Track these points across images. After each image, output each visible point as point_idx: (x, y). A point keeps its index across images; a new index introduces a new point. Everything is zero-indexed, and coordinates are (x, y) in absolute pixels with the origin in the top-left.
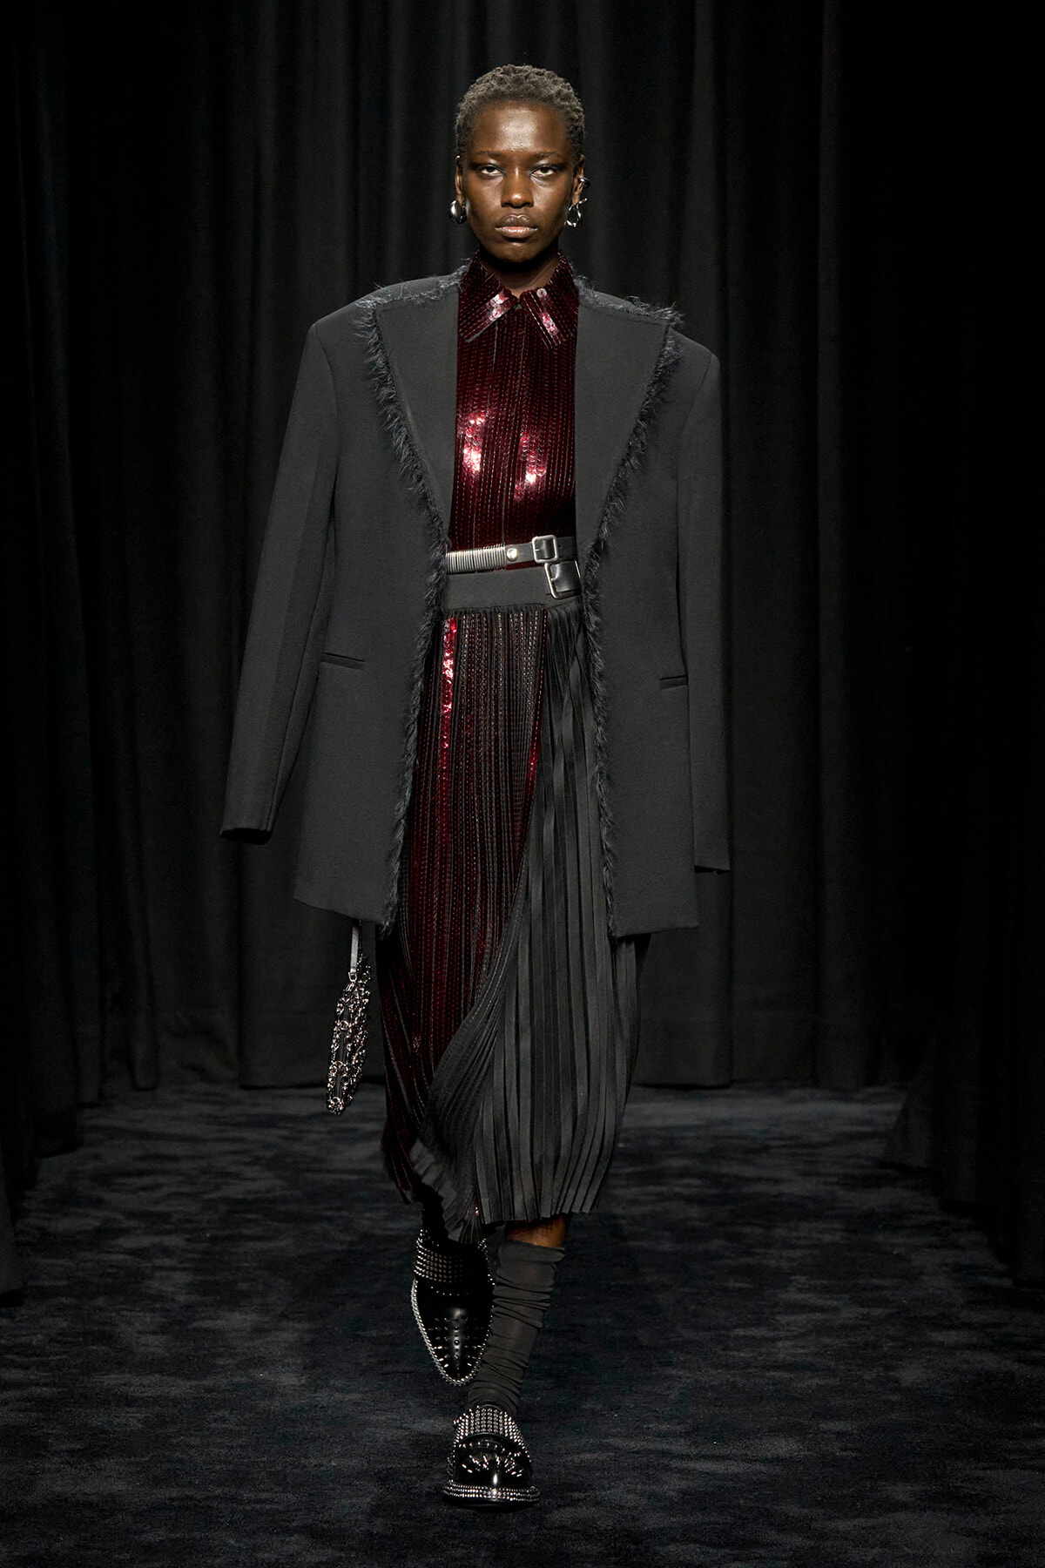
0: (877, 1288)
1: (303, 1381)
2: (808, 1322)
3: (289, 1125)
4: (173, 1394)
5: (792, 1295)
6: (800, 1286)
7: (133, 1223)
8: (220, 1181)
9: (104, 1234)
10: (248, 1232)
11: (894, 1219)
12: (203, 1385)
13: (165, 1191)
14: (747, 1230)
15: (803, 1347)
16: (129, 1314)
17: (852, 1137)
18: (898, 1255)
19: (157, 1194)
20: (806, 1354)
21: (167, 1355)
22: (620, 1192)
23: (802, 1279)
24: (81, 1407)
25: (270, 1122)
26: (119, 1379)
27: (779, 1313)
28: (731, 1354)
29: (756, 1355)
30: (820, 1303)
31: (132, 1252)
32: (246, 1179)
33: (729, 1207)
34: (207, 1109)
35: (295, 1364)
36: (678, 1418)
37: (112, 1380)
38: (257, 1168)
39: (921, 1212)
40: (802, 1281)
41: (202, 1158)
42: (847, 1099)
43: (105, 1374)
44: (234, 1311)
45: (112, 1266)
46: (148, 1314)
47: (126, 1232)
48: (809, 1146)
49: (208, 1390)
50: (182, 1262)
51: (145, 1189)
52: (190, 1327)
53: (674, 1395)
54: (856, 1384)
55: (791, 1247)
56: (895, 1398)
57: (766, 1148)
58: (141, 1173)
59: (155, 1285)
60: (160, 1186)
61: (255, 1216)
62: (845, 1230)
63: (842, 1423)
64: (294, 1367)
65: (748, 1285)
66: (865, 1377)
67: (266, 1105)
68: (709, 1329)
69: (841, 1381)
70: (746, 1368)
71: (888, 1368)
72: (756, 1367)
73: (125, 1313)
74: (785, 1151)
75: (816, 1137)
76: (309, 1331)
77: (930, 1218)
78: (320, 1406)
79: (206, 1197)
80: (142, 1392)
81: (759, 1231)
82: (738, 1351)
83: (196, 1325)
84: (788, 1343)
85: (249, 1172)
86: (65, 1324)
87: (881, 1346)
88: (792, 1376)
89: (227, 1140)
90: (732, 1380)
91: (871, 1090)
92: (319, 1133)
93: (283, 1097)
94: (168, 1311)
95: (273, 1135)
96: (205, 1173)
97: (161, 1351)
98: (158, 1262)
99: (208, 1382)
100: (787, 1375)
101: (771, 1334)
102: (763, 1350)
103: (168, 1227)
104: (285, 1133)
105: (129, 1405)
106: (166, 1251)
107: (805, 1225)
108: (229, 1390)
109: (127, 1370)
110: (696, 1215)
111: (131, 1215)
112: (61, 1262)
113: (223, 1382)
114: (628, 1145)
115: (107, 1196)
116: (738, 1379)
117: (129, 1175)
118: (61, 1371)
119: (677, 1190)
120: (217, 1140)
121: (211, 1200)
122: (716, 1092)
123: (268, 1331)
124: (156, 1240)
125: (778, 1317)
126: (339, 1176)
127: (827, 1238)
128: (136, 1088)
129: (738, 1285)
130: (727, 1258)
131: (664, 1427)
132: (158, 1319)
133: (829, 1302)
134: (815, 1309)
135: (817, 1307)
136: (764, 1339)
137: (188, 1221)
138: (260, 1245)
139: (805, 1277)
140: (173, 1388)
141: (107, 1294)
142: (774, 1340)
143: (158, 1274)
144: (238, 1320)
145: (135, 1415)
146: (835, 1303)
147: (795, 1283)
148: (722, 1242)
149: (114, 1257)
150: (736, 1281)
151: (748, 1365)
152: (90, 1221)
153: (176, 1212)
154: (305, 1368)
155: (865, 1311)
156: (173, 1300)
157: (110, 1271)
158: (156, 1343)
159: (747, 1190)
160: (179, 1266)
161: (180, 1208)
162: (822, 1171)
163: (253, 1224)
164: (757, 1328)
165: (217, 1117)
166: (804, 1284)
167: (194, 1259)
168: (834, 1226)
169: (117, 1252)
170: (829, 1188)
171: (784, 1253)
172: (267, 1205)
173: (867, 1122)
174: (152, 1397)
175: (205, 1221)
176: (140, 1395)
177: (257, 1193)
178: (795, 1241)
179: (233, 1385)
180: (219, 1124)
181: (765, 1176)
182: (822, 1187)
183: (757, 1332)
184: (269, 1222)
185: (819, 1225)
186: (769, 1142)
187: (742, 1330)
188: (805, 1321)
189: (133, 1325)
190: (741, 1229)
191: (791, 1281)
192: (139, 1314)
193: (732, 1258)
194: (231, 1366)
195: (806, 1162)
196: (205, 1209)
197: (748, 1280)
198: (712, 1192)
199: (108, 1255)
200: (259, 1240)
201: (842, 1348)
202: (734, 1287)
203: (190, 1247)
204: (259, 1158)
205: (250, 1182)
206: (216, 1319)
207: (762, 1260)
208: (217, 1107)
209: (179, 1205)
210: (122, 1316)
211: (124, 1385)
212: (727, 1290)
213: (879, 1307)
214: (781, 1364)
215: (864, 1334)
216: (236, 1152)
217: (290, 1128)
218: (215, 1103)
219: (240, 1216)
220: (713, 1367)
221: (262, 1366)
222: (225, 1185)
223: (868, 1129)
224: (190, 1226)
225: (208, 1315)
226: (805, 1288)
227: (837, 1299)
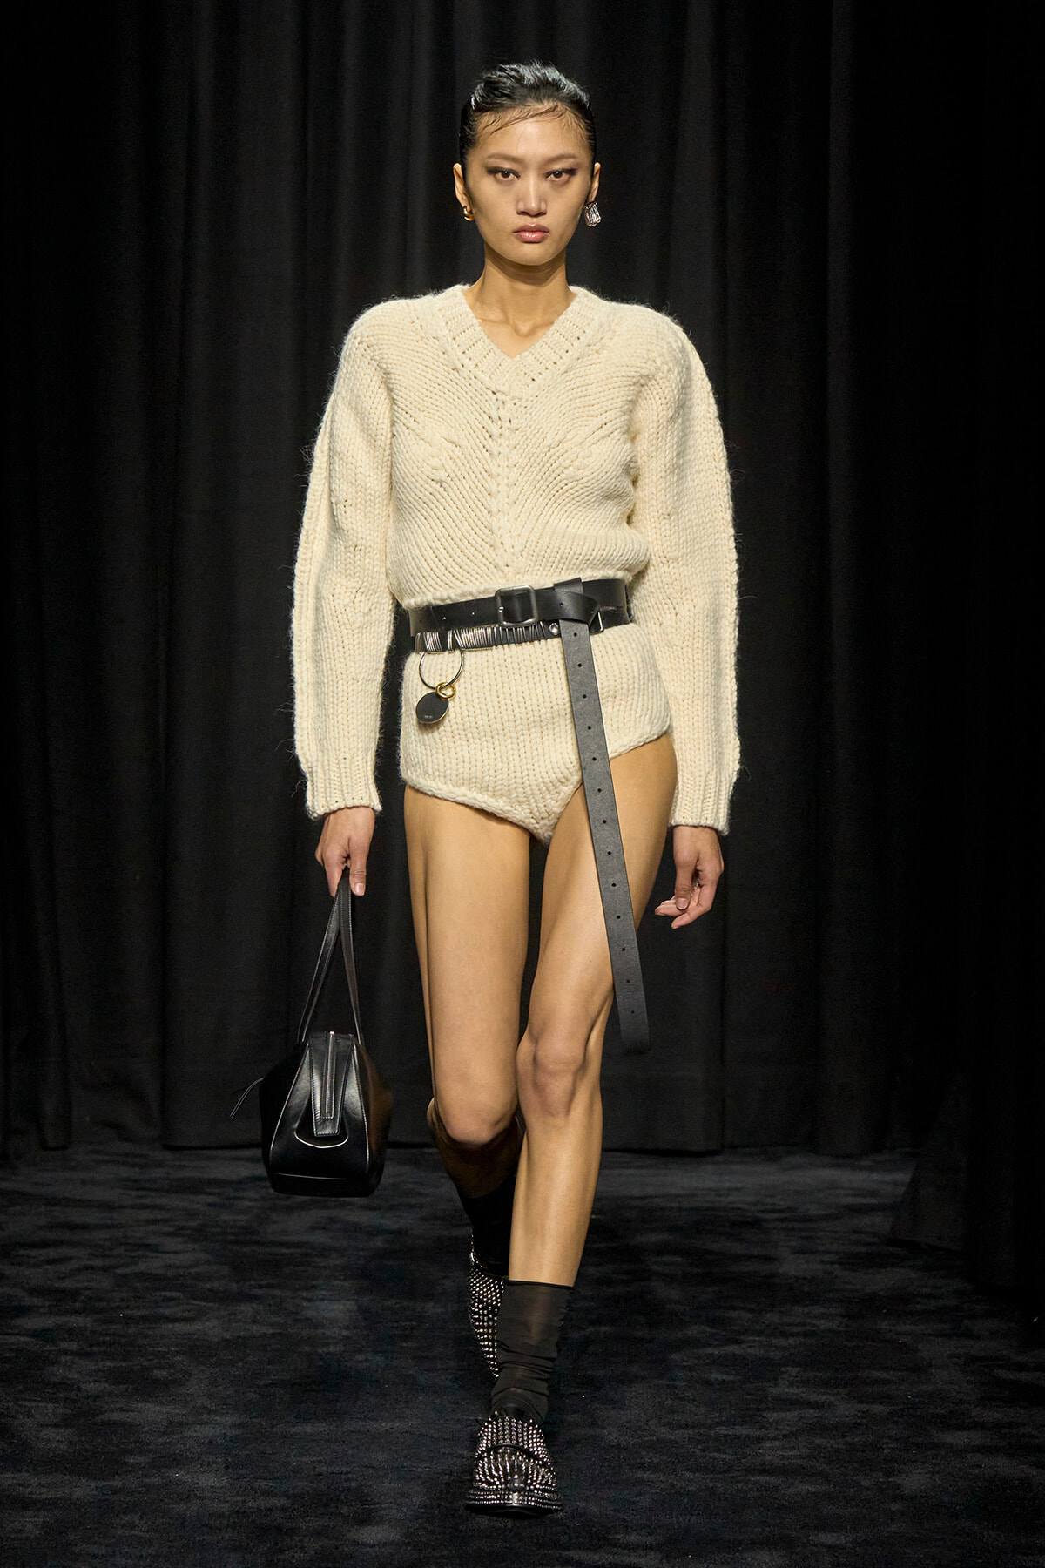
0: (877, 1382)
1: (224, 1483)
2: (799, 1420)
3: (217, 1191)
4: (75, 1496)
5: (782, 1389)
6: (792, 1378)
7: (36, 1301)
8: (136, 1253)
9: (6, 1312)
10: (167, 1312)
11: (899, 1303)
12: (111, 1486)
13: (74, 1264)
14: (734, 1314)
15: (794, 1448)
16: (27, 1404)
17: (854, 1210)
18: (904, 1344)
19: (64, 1268)
20: (796, 1456)
21: (70, 1450)
23: (794, 1371)
25: (195, 1187)
26: (15, 1478)
27: (768, 1409)
28: (711, 1455)
29: (739, 1457)
30: (813, 1397)
31: (35, 1334)
32: (163, 1252)
33: (712, 1288)
34: (124, 1172)
35: (214, 1462)
36: (649, 1527)
37: (7, 1479)
38: (179, 1239)
39: (930, 1296)
40: (794, 1374)
41: (115, 1227)
42: (853, 1168)
44: (149, 1402)
45: (12, 1350)
46: (50, 1405)
47: (28, 1310)
48: (810, 1220)
49: (115, 1491)
50: (91, 1346)
51: (53, 1262)
52: (98, 1419)
53: (644, 1502)
54: (852, 1490)
55: (784, 1335)
56: (894, 1507)
57: (754, 1223)
58: (45, 1244)
59: (60, 1371)
60: (71, 1258)
61: (174, 1294)
62: (841, 1315)
63: (835, 1534)
64: (214, 1466)
65: (732, 1378)
66: (863, 1483)
67: (192, 1168)
68: (687, 1426)
69: (835, 1486)
71: (889, 1474)
72: (739, 1471)
73: (24, 1403)
74: (779, 1225)
75: (814, 1210)
76: (233, 1426)
77: (941, 1303)
79: (119, 1271)
80: (40, 1494)
81: (748, 1315)
82: (718, 1451)
83: (105, 1417)
84: (777, 1443)
85: (171, 1244)
87: (881, 1447)
88: (779, 1481)
89: (147, 1207)
90: (711, 1484)
91: (878, 1157)
92: (250, 1200)
93: (213, 1158)
94: (74, 1401)
95: (200, 1202)
96: (121, 1244)
97: (63, 1446)
98: (63, 1345)
99: (116, 1483)
100: (774, 1480)
101: (757, 1433)
102: (747, 1450)
103: (76, 1305)
104: (210, 1199)
105: (26, 1508)
106: (71, 1333)
107: (799, 1309)
108: (139, 1492)
109: (25, 1468)
110: (677, 1297)
111: (33, 1292)
113: (133, 1483)
115: (9, 1270)
116: (719, 1485)
117: (33, 1246)
119: (655, 1268)
120: (133, 1207)
121: (126, 1275)
122: (708, 1159)
123: (186, 1425)
124: (63, 1320)
125: (765, 1414)
126: (275, 1250)
127: (824, 1325)
128: (44, 1146)
129: (720, 1377)
130: (710, 1345)
131: (633, 1538)
132: (61, 1411)
133: (824, 1398)
134: (806, 1404)
135: (810, 1403)
136: (749, 1439)
137: (100, 1300)
138: (181, 1328)
139: (798, 1369)
140: (76, 1489)
142: (760, 1440)
143: (63, 1359)
144: (151, 1413)
145: (33, 1520)
146: (832, 1399)
147: (786, 1376)
149: (13, 1339)
150: (719, 1372)
151: (729, 1470)
153: (86, 1289)
154: (227, 1467)
155: (864, 1407)
156: (79, 1389)
157: (7, 1355)
158: (58, 1438)
159: (734, 1268)
160: (86, 1350)
161: (90, 1284)
162: (821, 1248)
163: (172, 1303)
164: (742, 1426)
165: (136, 1181)
166: (796, 1377)
167: (104, 1343)
168: (833, 1311)
169: (17, 1334)
170: (829, 1267)
171: (774, 1341)
172: (189, 1282)
173: (873, 1193)
174: (51, 1499)
175: (118, 1300)
176: (39, 1496)
177: (179, 1267)
178: (788, 1328)
179: (144, 1486)
180: (138, 1189)
181: (755, 1253)
182: (819, 1267)
183: (742, 1431)
184: (193, 1302)
185: (818, 1310)
186: (761, 1215)
187: (724, 1428)
188: (796, 1419)
189: (33, 1416)
190: (726, 1315)
191: (782, 1373)
192: (40, 1404)
193: (715, 1346)
194: (143, 1465)
195: (803, 1238)
196: (118, 1286)
197: (733, 1372)
198: (695, 1270)
199: (6, 1337)
200: (179, 1322)
201: (838, 1450)
202: (716, 1379)
203: (100, 1328)
204: (183, 1228)
205: (171, 1255)
206: (128, 1411)
207: (749, 1349)
208: (137, 1170)
209: (89, 1281)
210: (20, 1406)
211: (20, 1485)
212: (708, 1383)
213: (881, 1404)
214: (767, 1468)
215: (863, 1434)
216: (156, 1221)
217: (219, 1194)
218: (133, 1165)
219: (158, 1294)
220: (690, 1470)
221: (177, 1465)
222: (144, 1260)
223: (873, 1201)
224: (101, 1305)
225: (118, 1406)
226: (797, 1381)
227: (833, 1395)
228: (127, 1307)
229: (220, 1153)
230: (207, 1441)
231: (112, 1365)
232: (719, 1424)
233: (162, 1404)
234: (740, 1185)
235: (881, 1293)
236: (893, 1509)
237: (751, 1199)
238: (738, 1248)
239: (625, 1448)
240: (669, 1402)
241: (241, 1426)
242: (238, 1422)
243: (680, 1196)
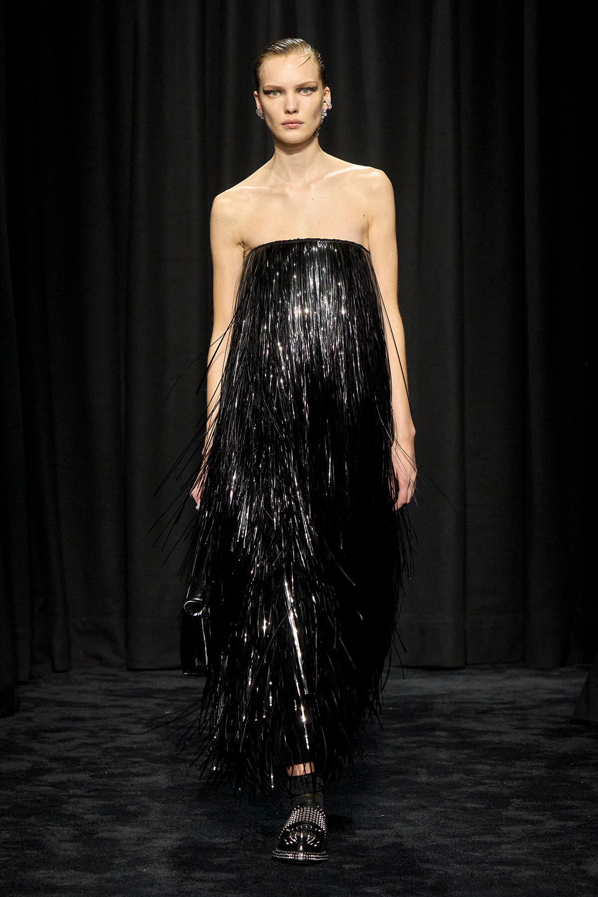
0: (570, 807)
1: (174, 874)
2: (522, 831)
3: (161, 696)
4: (83, 884)
5: (511, 813)
6: (517, 806)
7: (54, 765)
8: (113, 735)
9: (36, 772)
10: (134, 770)
11: (580, 759)
12: (104, 877)
13: (77, 742)
14: (480, 767)
15: (519, 849)
16: (52, 828)
17: (550, 702)
18: (584, 784)
19: (70, 744)
20: (522, 854)
21: (79, 856)
22: (390, 741)
23: (518, 801)
24: (20, 893)
25: (148, 694)
26: (46, 874)
27: (503, 825)
28: (470, 853)
29: (487, 854)
30: (530, 817)
31: (54, 785)
33: (465, 751)
34: (105, 685)
35: (167, 862)
37: (41, 874)
38: (140, 726)
40: (518, 803)
41: (100, 719)
42: (549, 677)
43: (37, 871)
44: (125, 825)
45: (41, 795)
46: (65, 829)
47: (49, 771)
48: (522, 708)
49: (107, 881)
50: (89, 792)
51: (62, 741)
52: (95, 837)
54: (557, 874)
55: (511, 779)
57: (490, 711)
58: (59, 730)
59: (70, 808)
60: (72, 739)
61: (138, 759)
62: (546, 767)
64: (167, 864)
65: (480, 806)
66: (563, 870)
67: (146, 682)
68: (454, 836)
69: (546, 872)
70: (480, 863)
71: (578, 864)
72: (487, 863)
73: (50, 827)
74: (504, 712)
75: (525, 703)
76: (177, 839)
78: (186, 891)
79: (104, 746)
80: (62, 883)
81: (489, 768)
82: (474, 851)
83: (99, 835)
84: (509, 846)
85: (135, 729)
86: (8, 836)
87: (573, 848)
88: (512, 869)
89: (119, 706)
90: (470, 872)
91: (564, 669)
93: (156, 676)
94: (80, 826)
95: (150, 703)
96: (104, 729)
97: (74, 853)
98: (72, 792)
99: (108, 875)
100: (508, 868)
101: (497, 840)
102: (492, 851)
103: (79, 767)
104: (157, 701)
105: (53, 892)
106: (78, 784)
107: (519, 763)
108: (122, 881)
109: (52, 868)
110: (444, 757)
111: (53, 759)
112: (5, 792)
113: (118, 875)
114: (396, 708)
115: (35, 745)
116: (475, 872)
117: (51, 731)
118: (6, 868)
119: (430, 739)
120: (112, 706)
121: (108, 749)
122: (458, 671)
123: (149, 840)
124: (71, 776)
125: (502, 828)
127: (535, 772)
128: (55, 671)
129: (473, 806)
130: (466, 786)
132: (72, 832)
133: (537, 817)
134: (527, 822)
136: (492, 843)
137: (93, 763)
138: (142, 780)
139: (520, 800)
140: (84, 880)
141: (37, 814)
142: (500, 844)
143: (72, 800)
144: (127, 832)
146: (542, 818)
147: (513, 805)
148: (460, 776)
149: (42, 788)
150: (472, 803)
151: (482, 862)
152: (24, 764)
153: (84, 757)
154: (175, 865)
155: (562, 823)
156: (83, 818)
157: (38, 798)
158: (71, 849)
159: (478, 739)
160: (86, 794)
161: (86, 754)
162: (531, 726)
163: (137, 765)
164: (487, 835)
165: (112, 691)
166: (520, 805)
167: (97, 789)
168: (540, 764)
169: (43, 786)
170: (535, 738)
171: (505, 783)
172: (147, 752)
173: (561, 692)
174: (69, 886)
175: (104, 763)
176: (61, 885)
177: (140, 743)
178: (513, 775)
179: (125, 877)
180: (113, 696)
181: (491, 729)
182: (531, 737)
183: (488, 838)
184: (149, 764)
185: (529, 764)
186: (494, 706)
187: (476, 837)
188: (521, 831)
189: (55, 835)
190: (474, 767)
191: (512, 803)
192: (60, 828)
193: (469, 787)
194: (123, 864)
195: (519, 720)
196: (104, 755)
197: (481, 802)
198: (455, 741)
199: (37, 787)
200: (142, 776)
201: (547, 849)
202: (471, 807)
203: (94, 781)
204: (142, 719)
205: (134, 736)
206: (112, 831)
207: (490, 789)
208: (112, 684)
209: (86, 752)
210: (48, 830)
211: (50, 877)
212: (465, 809)
213: (572, 821)
214: (504, 861)
215: (562, 840)
216: (125, 715)
217: (163, 698)
218: (109, 681)
219: (128, 759)
220: (457, 862)
221: (145, 864)
222: (118, 738)
223: (561, 696)
224: (94, 766)
225: (107, 828)
226: (520, 808)
227: (543, 815)
228: (110, 768)
229: (162, 672)
230: (162, 849)
231: (103, 803)
232: (473, 834)
233: (134, 827)
234: (479, 688)
235: (570, 753)
236: (583, 885)
237: (488, 696)
238: (480, 727)
239: (416, 850)
240: (442, 821)
241: (181, 840)
242: (181, 837)
243: (444, 695)
